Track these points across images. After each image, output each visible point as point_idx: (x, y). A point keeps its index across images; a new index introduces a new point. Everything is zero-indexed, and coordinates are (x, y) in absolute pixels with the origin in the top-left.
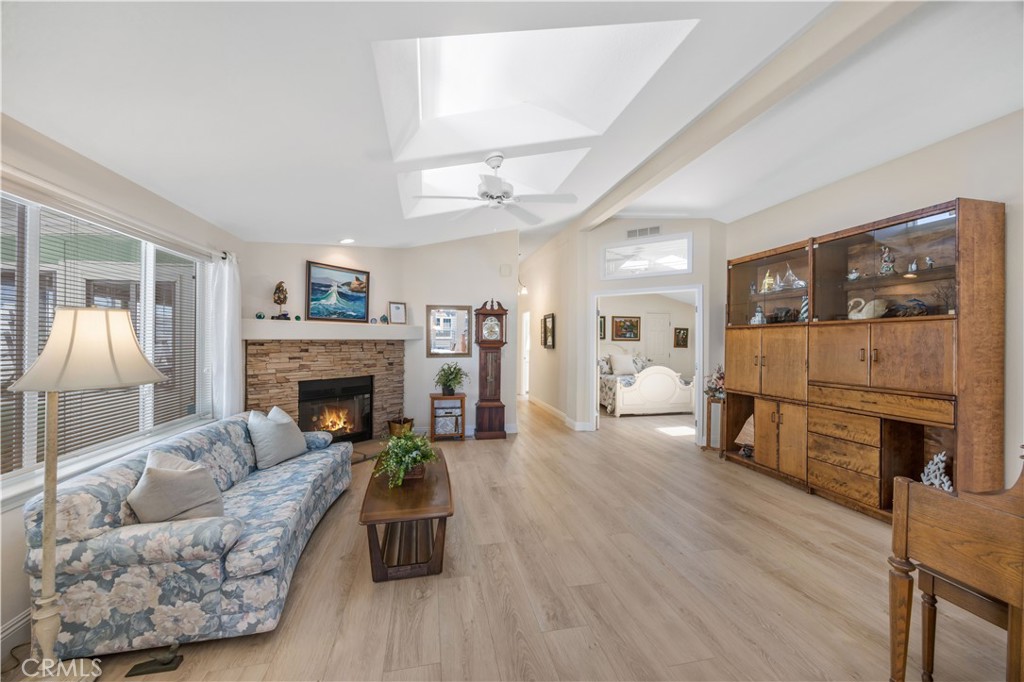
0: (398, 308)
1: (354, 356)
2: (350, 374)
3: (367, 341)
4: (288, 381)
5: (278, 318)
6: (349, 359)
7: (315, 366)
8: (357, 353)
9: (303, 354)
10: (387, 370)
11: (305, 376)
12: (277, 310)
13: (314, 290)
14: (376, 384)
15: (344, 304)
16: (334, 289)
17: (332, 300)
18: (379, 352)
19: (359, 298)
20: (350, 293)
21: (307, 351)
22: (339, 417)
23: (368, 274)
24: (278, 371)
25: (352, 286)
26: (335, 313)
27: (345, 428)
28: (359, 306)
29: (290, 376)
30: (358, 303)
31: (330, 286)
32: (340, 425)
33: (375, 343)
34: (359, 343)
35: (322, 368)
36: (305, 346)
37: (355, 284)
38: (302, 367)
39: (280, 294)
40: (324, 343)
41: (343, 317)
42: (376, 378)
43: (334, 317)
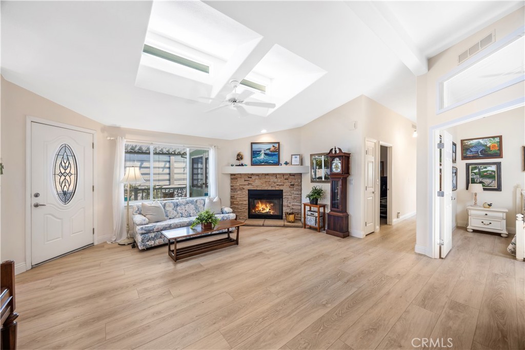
0: (296, 157)
1: (272, 180)
2: (270, 188)
3: (279, 174)
4: (244, 189)
5: (240, 165)
6: (269, 182)
7: (254, 184)
8: (273, 179)
9: (249, 179)
10: (290, 188)
11: (251, 187)
12: (238, 163)
13: (254, 153)
14: (284, 194)
15: (267, 158)
16: (263, 152)
17: (262, 157)
18: (286, 179)
19: (275, 155)
20: (270, 153)
21: (251, 178)
22: (267, 207)
23: (279, 143)
24: (240, 185)
25: (271, 150)
26: (263, 162)
27: (270, 212)
28: (275, 159)
29: (244, 187)
30: (274, 157)
31: (260, 151)
32: (267, 210)
33: (283, 175)
34: (275, 175)
35: (258, 185)
36: (250, 176)
37: (272, 148)
38: (249, 184)
39: (240, 157)
40: (258, 175)
41: (267, 163)
42: (284, 191)
43: (263, 164)
